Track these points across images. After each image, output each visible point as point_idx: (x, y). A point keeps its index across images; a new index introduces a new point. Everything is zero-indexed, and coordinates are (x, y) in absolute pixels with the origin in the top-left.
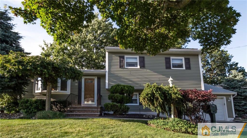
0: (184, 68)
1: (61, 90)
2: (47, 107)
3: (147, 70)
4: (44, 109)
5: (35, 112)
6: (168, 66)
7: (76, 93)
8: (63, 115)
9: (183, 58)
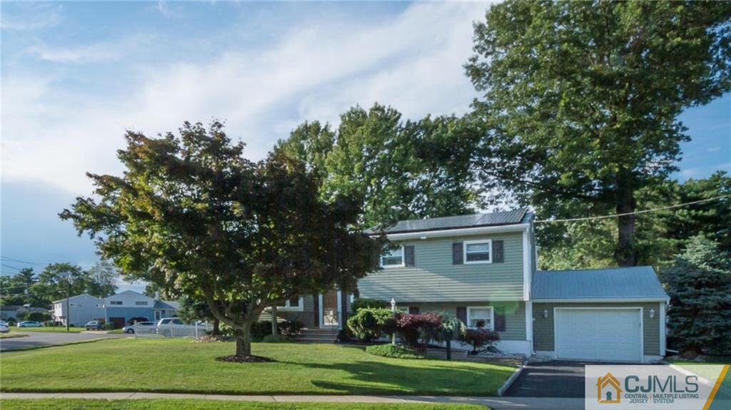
0: (490, 261)
1: (291, 305)
2: (274, 330)
3: (419, 269)
4: (271, 333)
5: (263, 337)
6: (457, 260)
7: (312, 309)
8: (292, 339)
9: (489, 241)
